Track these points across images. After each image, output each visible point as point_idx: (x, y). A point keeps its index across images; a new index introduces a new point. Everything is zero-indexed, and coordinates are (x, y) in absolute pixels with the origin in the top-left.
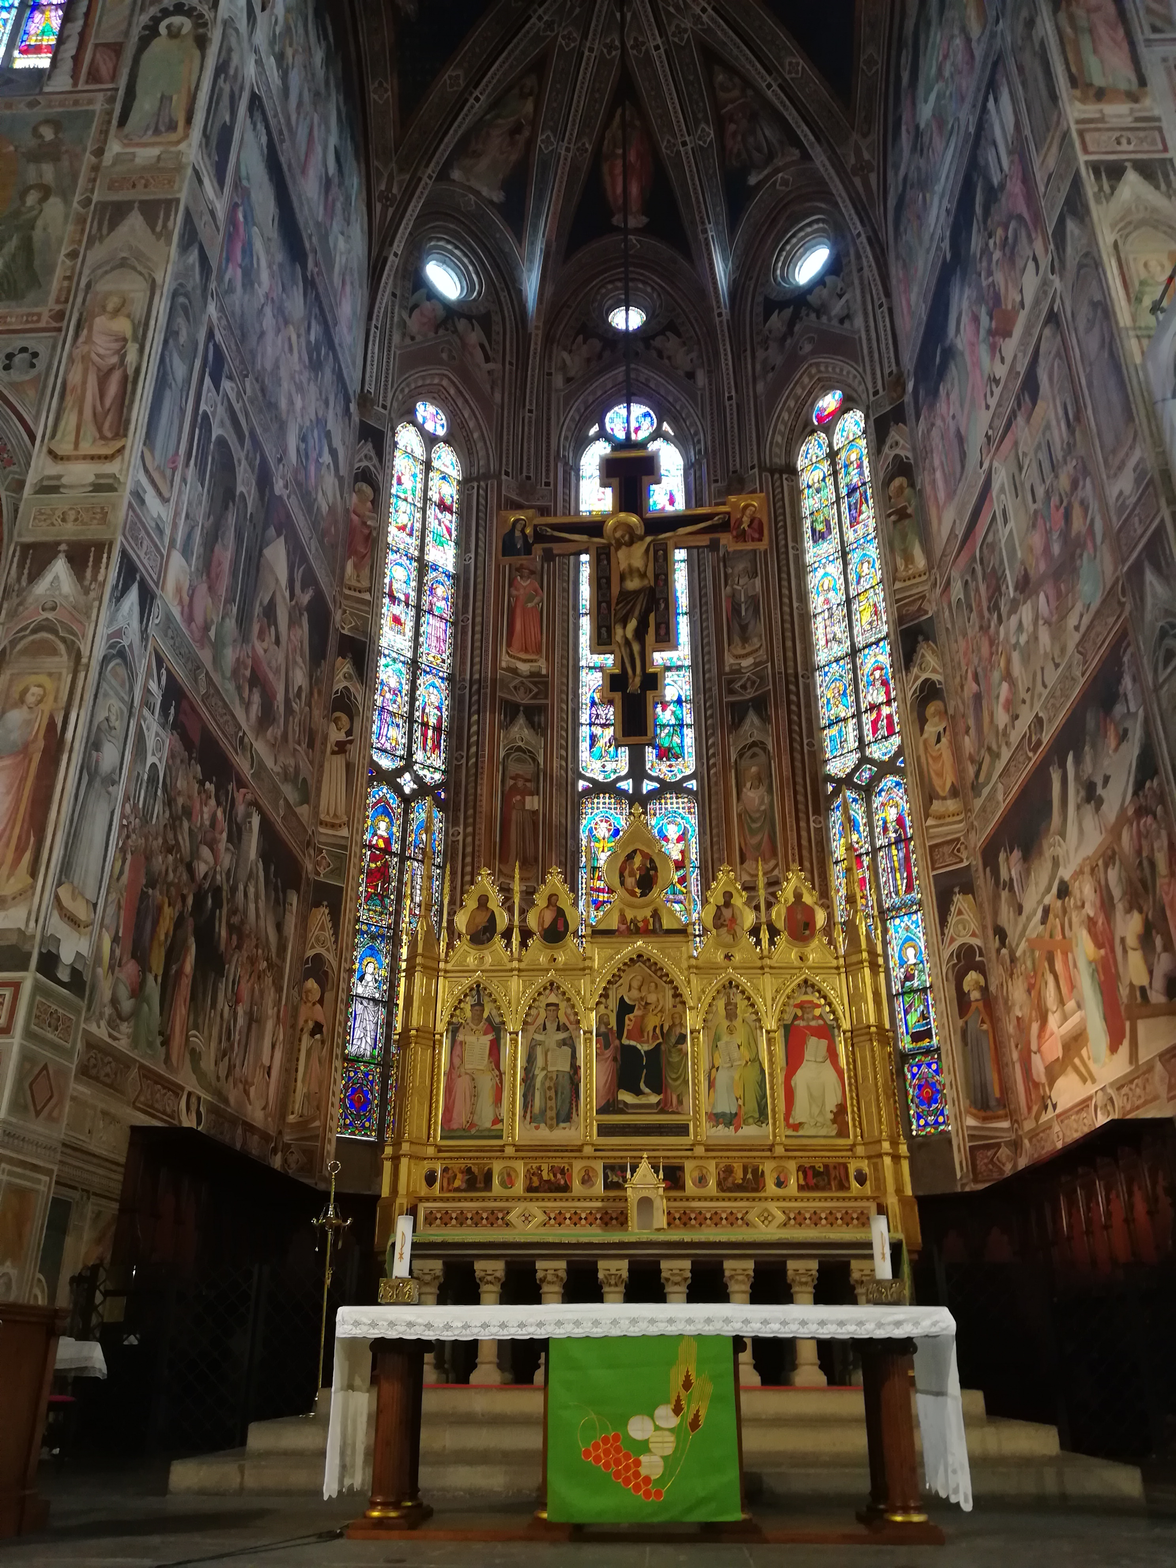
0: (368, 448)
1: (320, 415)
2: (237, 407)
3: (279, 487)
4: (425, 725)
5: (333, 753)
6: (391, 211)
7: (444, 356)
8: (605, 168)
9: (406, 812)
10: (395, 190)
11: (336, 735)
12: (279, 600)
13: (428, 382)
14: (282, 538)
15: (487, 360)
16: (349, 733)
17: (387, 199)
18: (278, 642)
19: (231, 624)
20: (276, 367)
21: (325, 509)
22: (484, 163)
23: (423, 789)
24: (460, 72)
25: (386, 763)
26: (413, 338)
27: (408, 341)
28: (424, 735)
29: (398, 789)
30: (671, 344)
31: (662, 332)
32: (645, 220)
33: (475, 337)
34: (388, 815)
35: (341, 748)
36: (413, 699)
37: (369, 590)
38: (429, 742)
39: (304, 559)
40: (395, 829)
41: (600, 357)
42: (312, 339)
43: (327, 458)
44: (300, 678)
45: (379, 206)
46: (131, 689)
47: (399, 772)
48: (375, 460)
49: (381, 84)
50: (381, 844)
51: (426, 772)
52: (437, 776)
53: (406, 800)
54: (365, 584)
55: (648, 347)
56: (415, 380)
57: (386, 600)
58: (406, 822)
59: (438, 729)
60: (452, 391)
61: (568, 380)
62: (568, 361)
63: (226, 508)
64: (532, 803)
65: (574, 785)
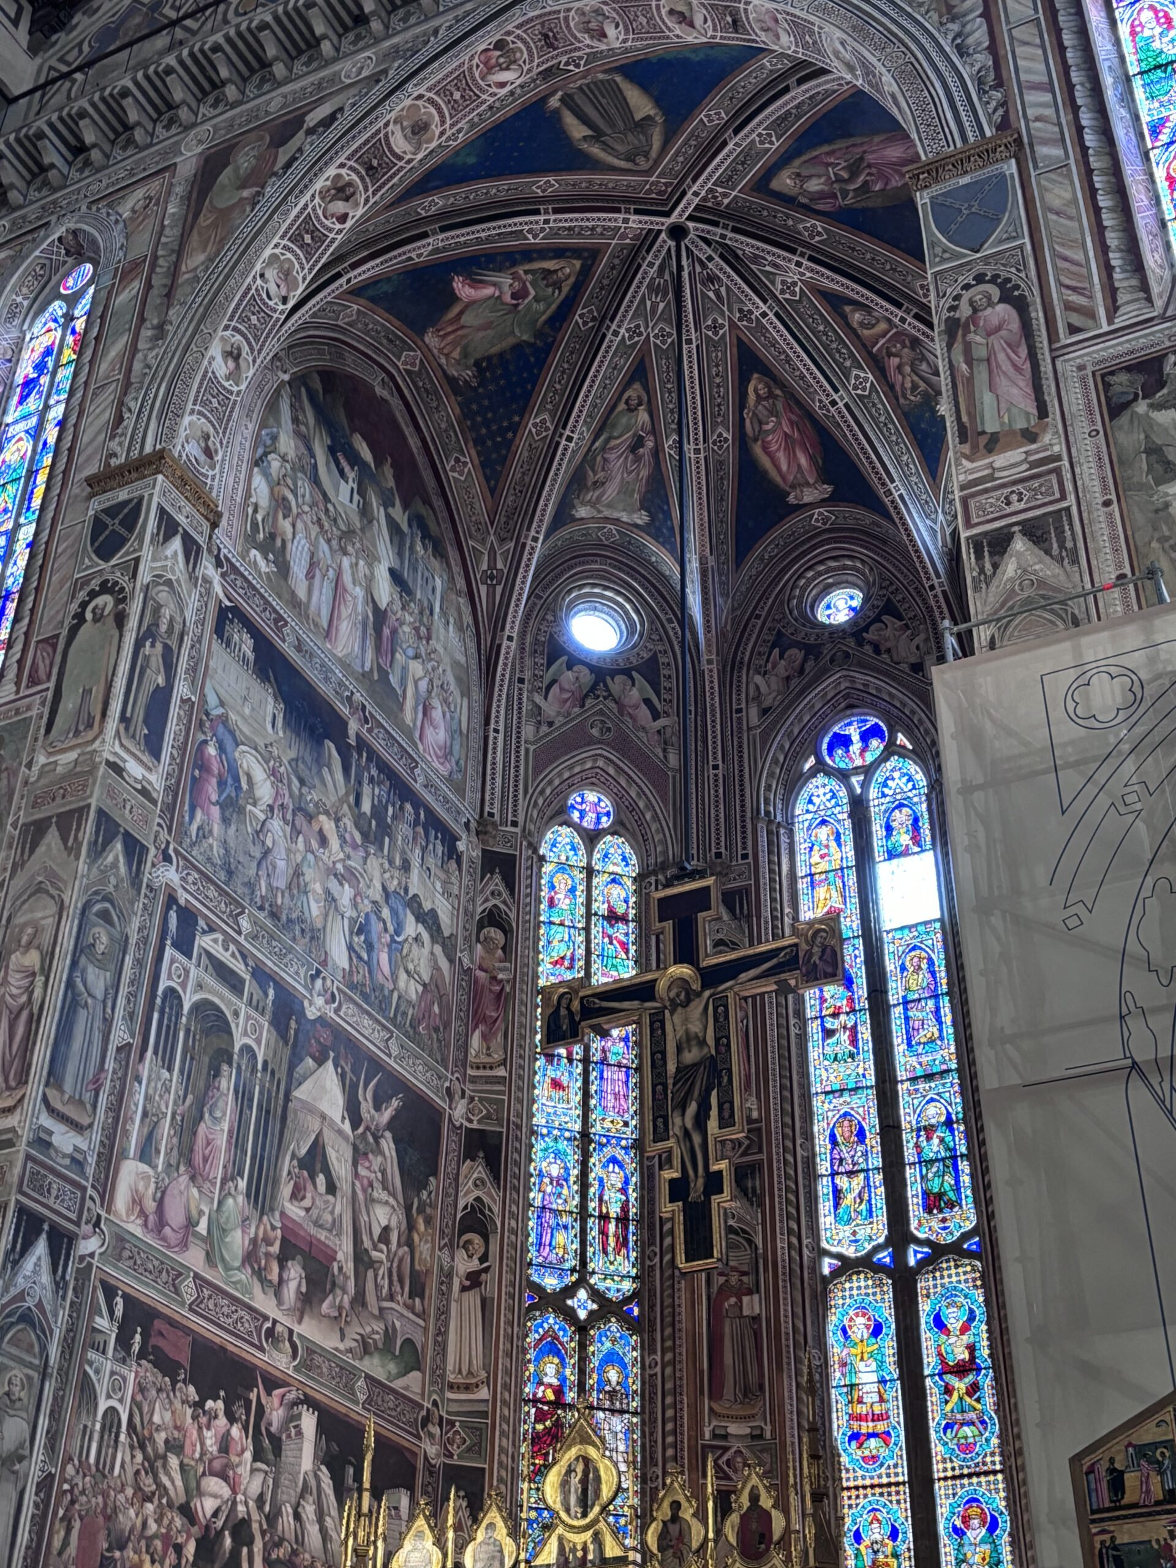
0: (497, 882)
1: (393, 885)
2: (225, 957)
3: (315, 1007)
4: (604, 1218)
5: (464, 1289)
6: (499, 589)
7: (595, 732)
8: (757, 449)
9: (582, 1346)
10: (500, 565)
11: (464, 1264)
12: (329, 1137)
13: (577, 769)
14: (330, 1064)
15: (656, 716)
16: (484, 1258)
17: (492, 578)
18: (332, 1189)
19: (237, 1203)
20: (298, 873)
21: (413, 990)
22: (611, 491)
23: (606, 1307)
24: (546, 416)
25: (551, 1282)
26: (550, 724)
27: (544, 729)
28: (603, 1233)
29: (569, 1315)
30: (889, 631)
31: (877, 619)
32: (829, 488)
33: (635, 693)
34: (558, 1353)
35: (474, 1280)
36: (584, 1186)
37: (503, 1063)
38: (612, 1241)
39: (376, 1065)
40: (568, 1372)
41: (801, 671)
42: (366, 807)
43: (412, 927)
44: (383, 1215)
45: (483, 589)
46: (44, 1348)
47: (569, 1291)
48: (505, 895)
49: (457, 460)
50: (550, 1396)
51: (609, 1283)
52: (627, 1286)
53: (582, 1329)
54: (497, 1056)
55: (860, 642)
56: (560, 774)
57: (540, 1063)
58: (583, 1359)
59: (623, 1220)
60: (611, 771)
61: (765, 712)
62: (764, 689)
63: (217, 1074)
64: (752, 1305)
65: (815, 1266)
